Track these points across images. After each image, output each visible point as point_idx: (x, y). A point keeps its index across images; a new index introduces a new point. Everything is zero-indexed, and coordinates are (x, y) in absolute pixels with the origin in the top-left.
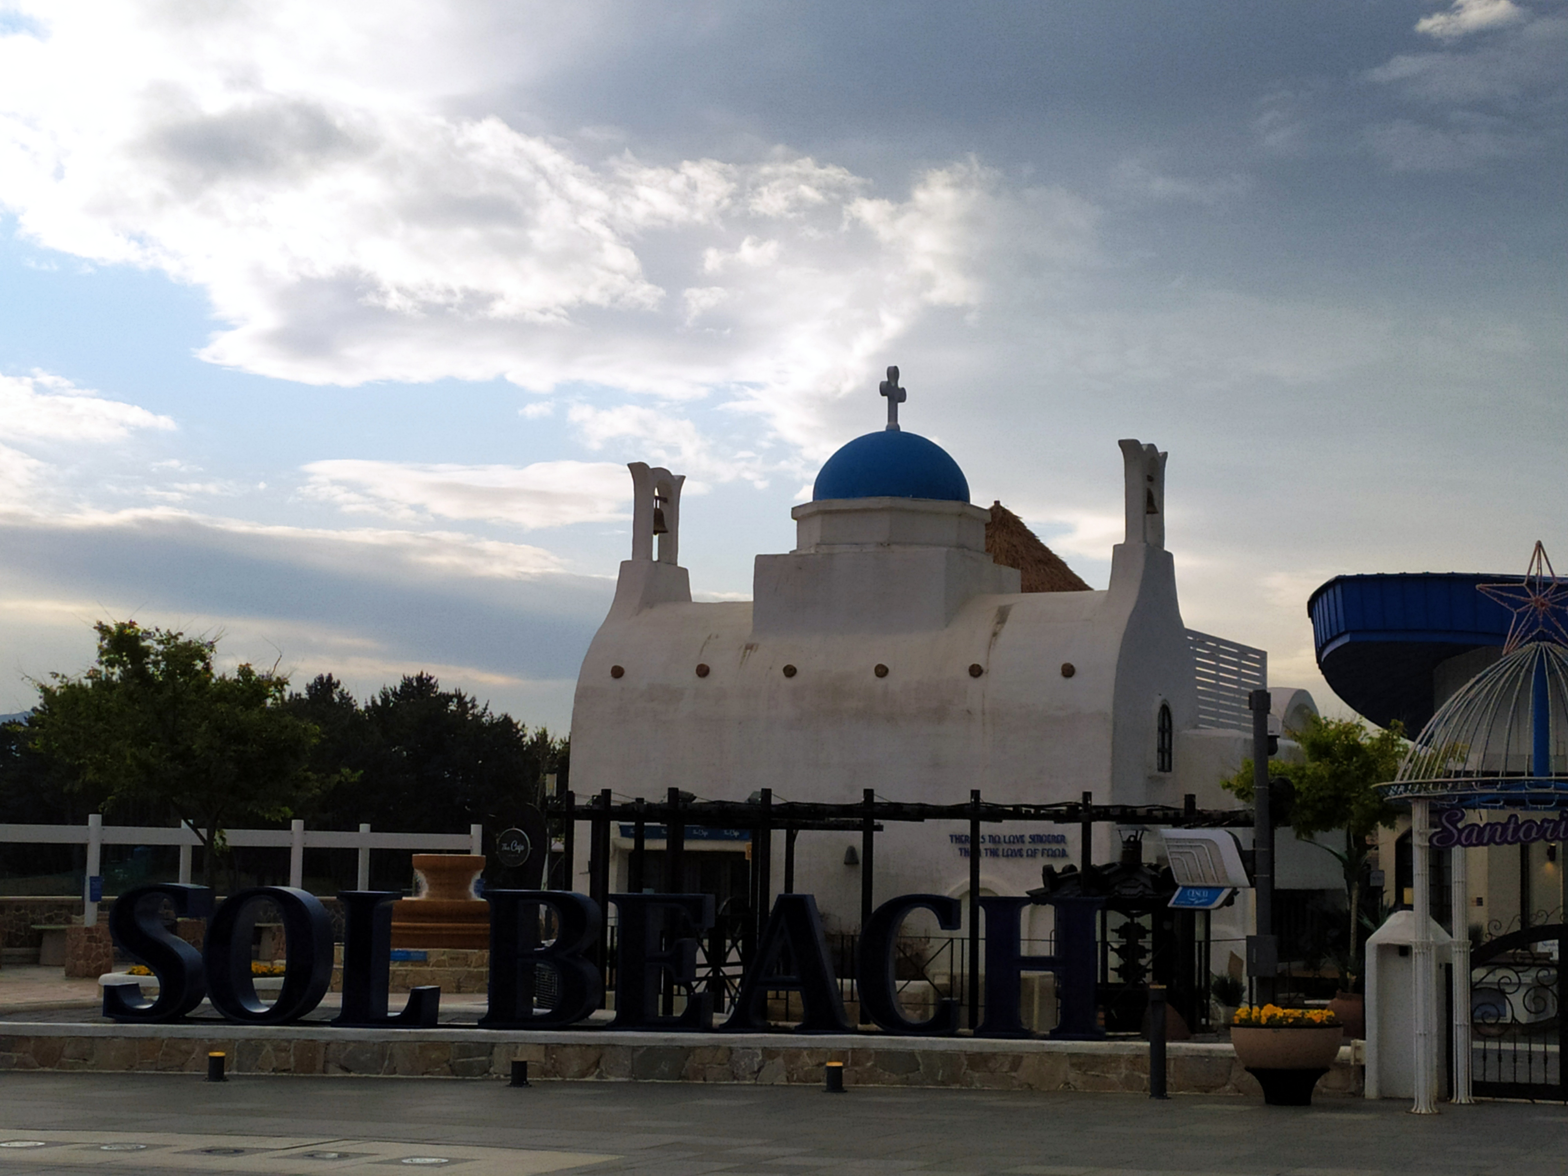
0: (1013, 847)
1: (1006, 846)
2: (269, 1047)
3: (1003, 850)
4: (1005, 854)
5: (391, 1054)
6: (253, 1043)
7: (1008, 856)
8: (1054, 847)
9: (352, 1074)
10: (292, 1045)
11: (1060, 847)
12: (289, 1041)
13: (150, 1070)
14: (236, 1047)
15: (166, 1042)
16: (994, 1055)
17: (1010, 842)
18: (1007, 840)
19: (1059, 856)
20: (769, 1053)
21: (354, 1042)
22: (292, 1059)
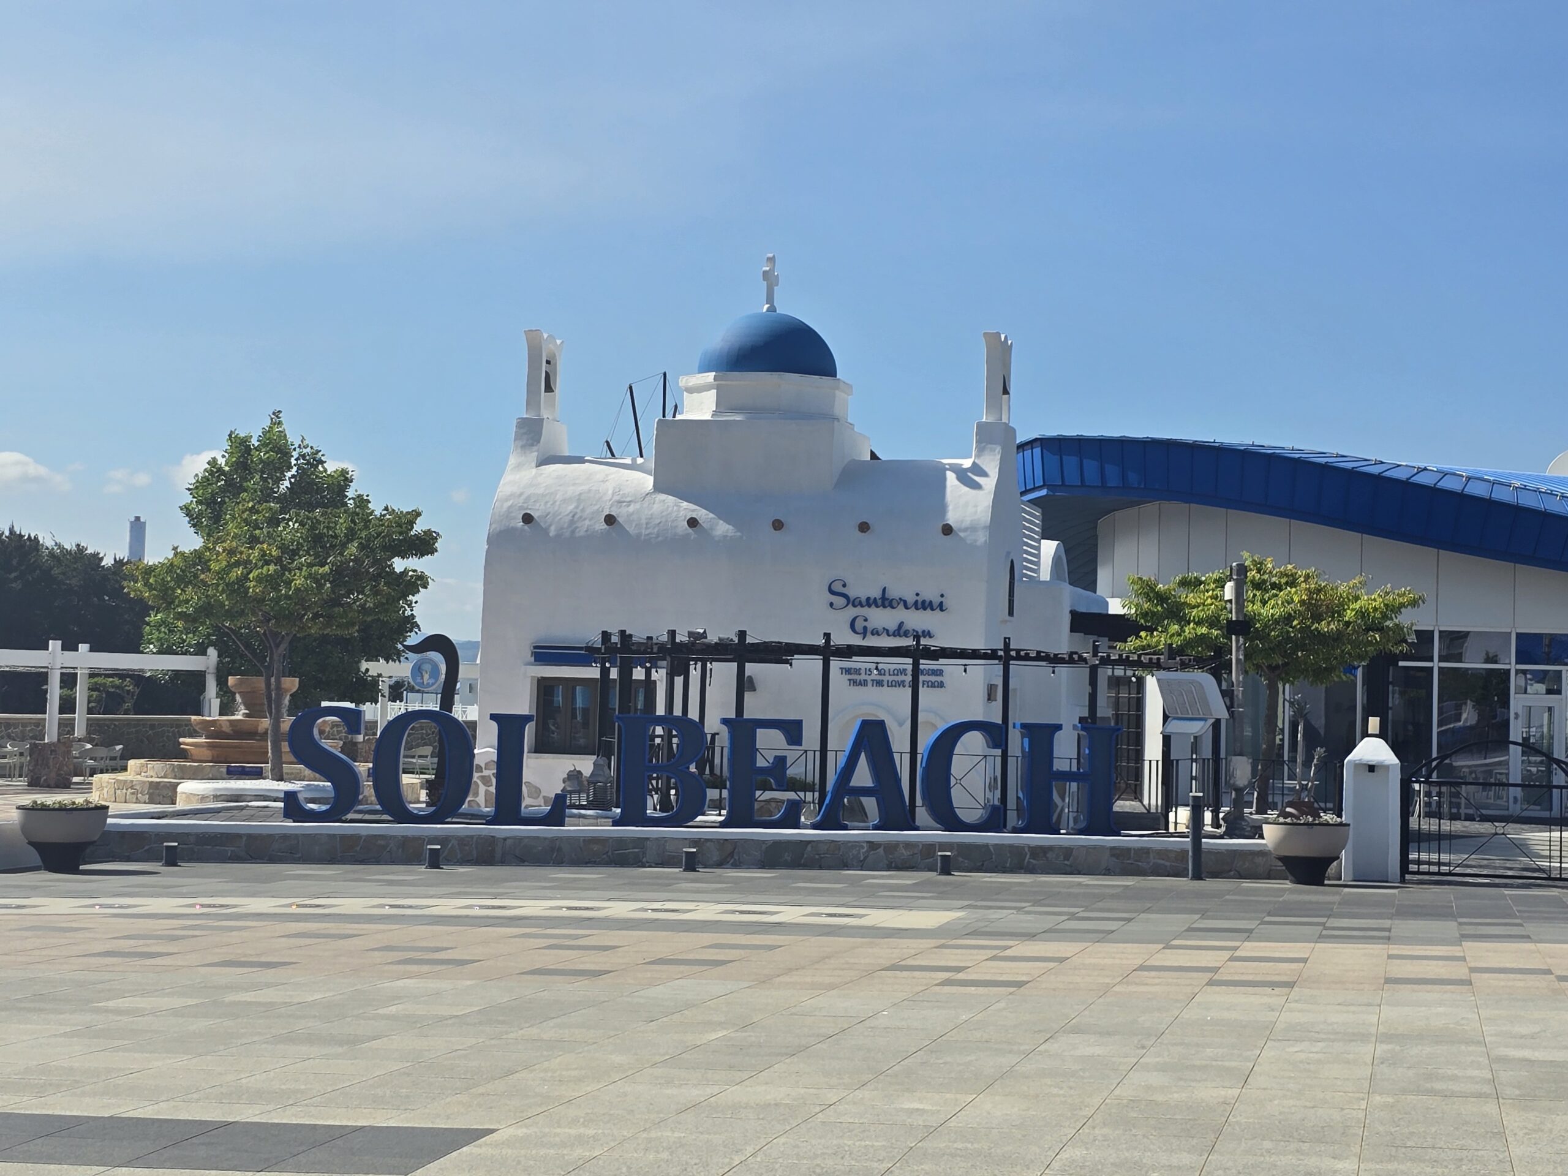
0: (896, 678)
1: (891, 678)
2: (452, 840)
3: (888, 681)
4: (890, 684)
7: (892, 686)
8: (933, 678)
11: (939, 679)
17: (894, 675)
18: (891, 673)
19: (938, 687)
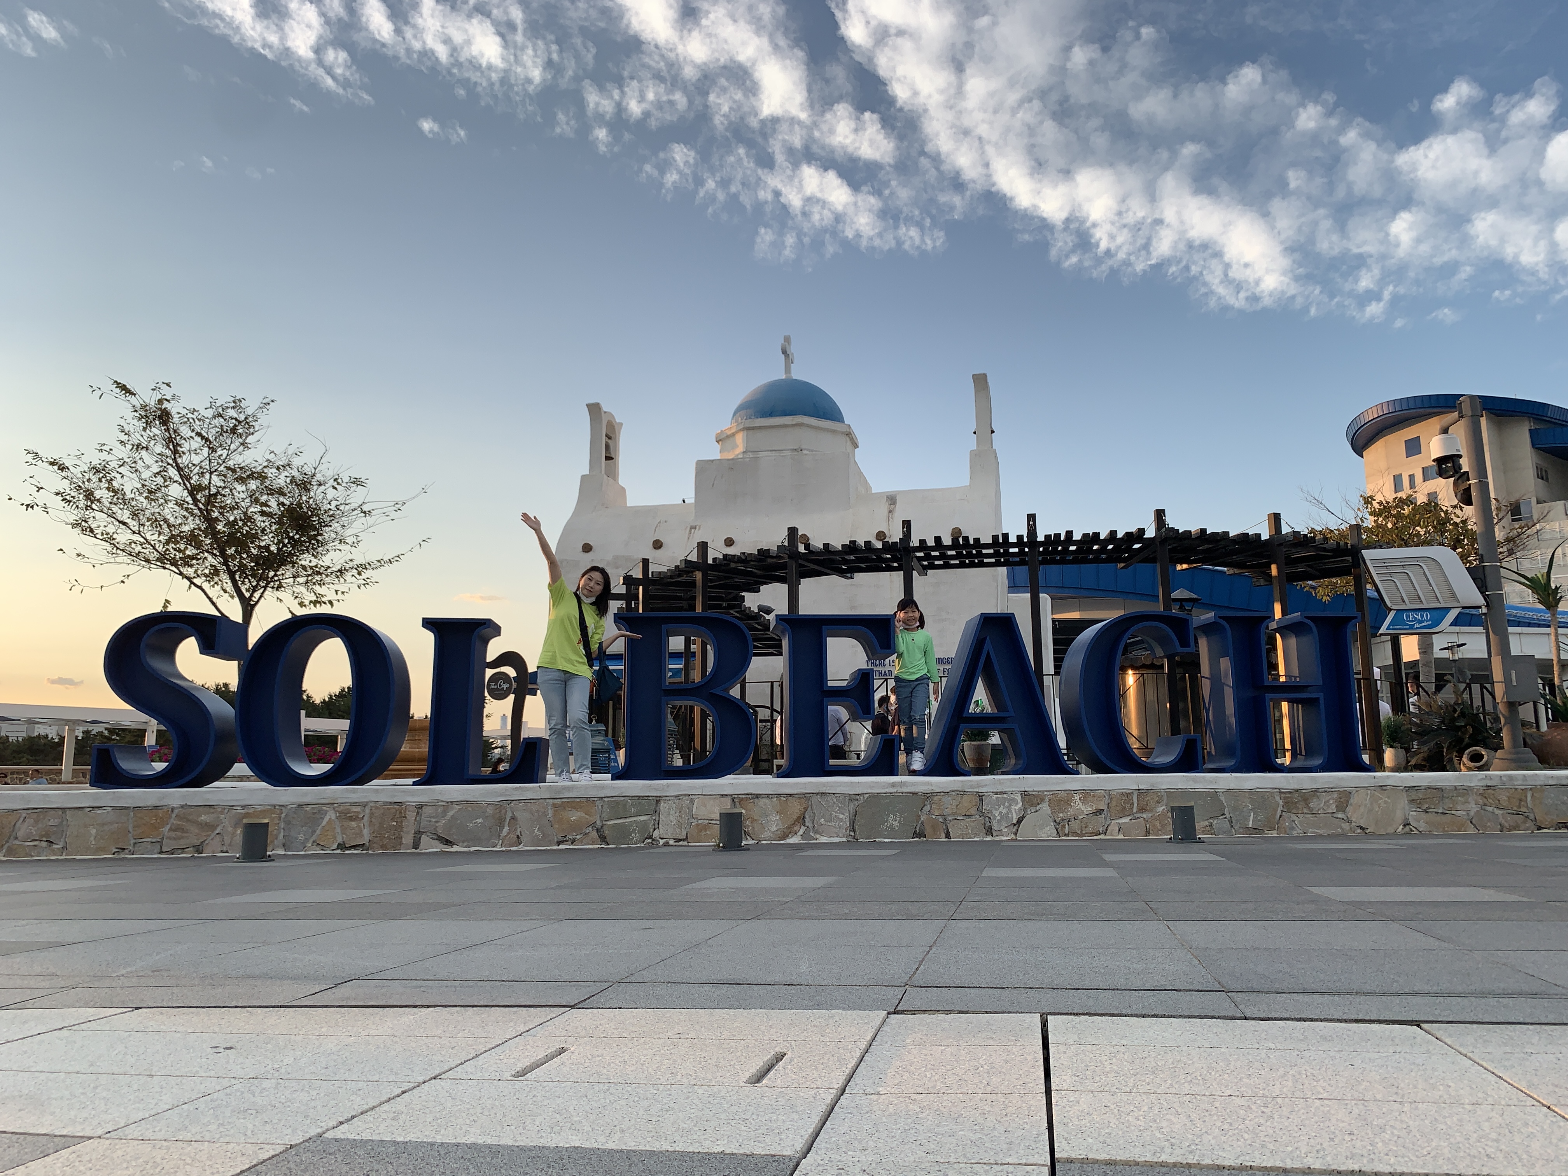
2: (331, 815)
5: (513, 818)
6: (308, 808)
9: (455, 848)
10: (367, 811)
12: (364, 805)
13: (152, 853)
14: (283, 816)
15: (176, 811)
16: (1316, 791)
20: (1031, 799)
21: (459, 803)
22: (366, 832)
